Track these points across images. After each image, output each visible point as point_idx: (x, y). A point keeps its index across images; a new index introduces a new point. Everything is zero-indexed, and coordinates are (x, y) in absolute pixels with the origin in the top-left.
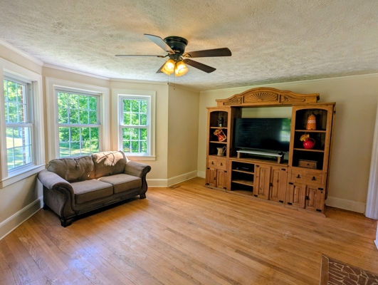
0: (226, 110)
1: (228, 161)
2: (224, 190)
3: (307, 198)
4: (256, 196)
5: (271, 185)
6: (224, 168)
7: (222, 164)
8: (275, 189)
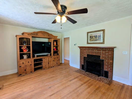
0: (29, 38)
1: (32, 60)
2: (31, 73)
3: (57, 63)
4: (44, 69)
5: (49, 63)
6: (30, 63)
7: (29, 62)
8: (49, 64)
